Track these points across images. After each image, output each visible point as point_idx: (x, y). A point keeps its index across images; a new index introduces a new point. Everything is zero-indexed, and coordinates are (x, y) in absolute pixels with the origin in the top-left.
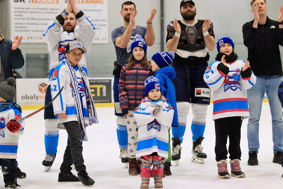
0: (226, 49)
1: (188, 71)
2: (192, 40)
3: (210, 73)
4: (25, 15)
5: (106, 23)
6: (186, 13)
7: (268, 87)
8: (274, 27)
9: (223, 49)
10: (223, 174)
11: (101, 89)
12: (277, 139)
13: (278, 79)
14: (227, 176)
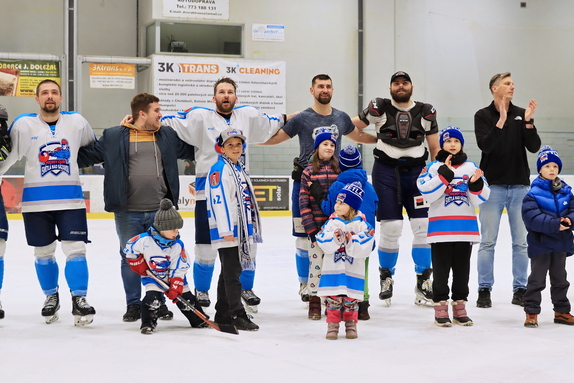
0: (452, 146)
1: (398, 176)
2: (404, 133)
3: (427, 178)
4: (173, 89)
5: (283, 100)
6: (398, 91)
7: (509, 199)
8: (520, 118)
9: (447, 146)
10: (442, 320)
11: (275, 191)
12: (518, 270)
13: (524, 190)
14: (448, 323)
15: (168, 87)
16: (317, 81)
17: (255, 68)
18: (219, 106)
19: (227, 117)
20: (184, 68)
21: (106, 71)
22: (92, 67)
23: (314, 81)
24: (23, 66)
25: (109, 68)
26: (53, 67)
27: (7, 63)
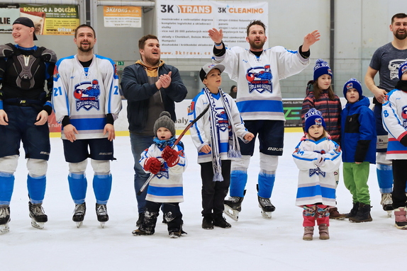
10: (401, 224)
15: (169, 25)
16: (395, 19)
17: (242, 8)
18: (253, 46)
19: (258, 54)
20: (182, 9)
21: (117, 13)
22: (106, 9)
23: (393, 19)
24: (48, 9)
25: (120, 10)
26: (73, 10)
27: (35, 7)
